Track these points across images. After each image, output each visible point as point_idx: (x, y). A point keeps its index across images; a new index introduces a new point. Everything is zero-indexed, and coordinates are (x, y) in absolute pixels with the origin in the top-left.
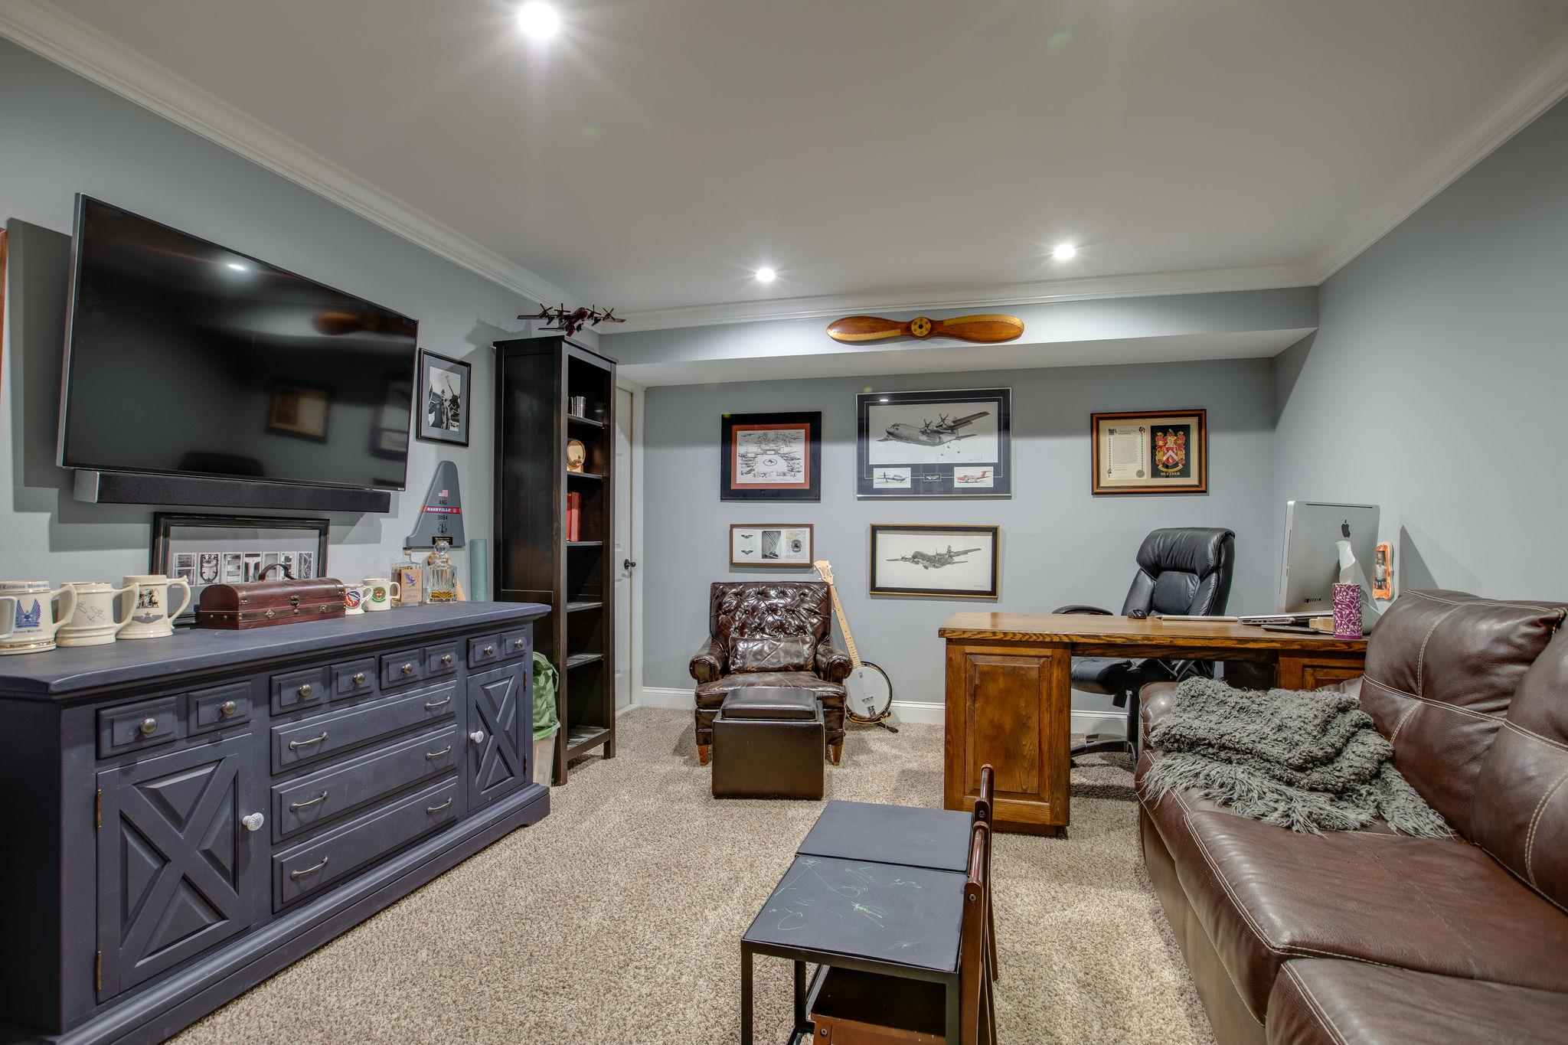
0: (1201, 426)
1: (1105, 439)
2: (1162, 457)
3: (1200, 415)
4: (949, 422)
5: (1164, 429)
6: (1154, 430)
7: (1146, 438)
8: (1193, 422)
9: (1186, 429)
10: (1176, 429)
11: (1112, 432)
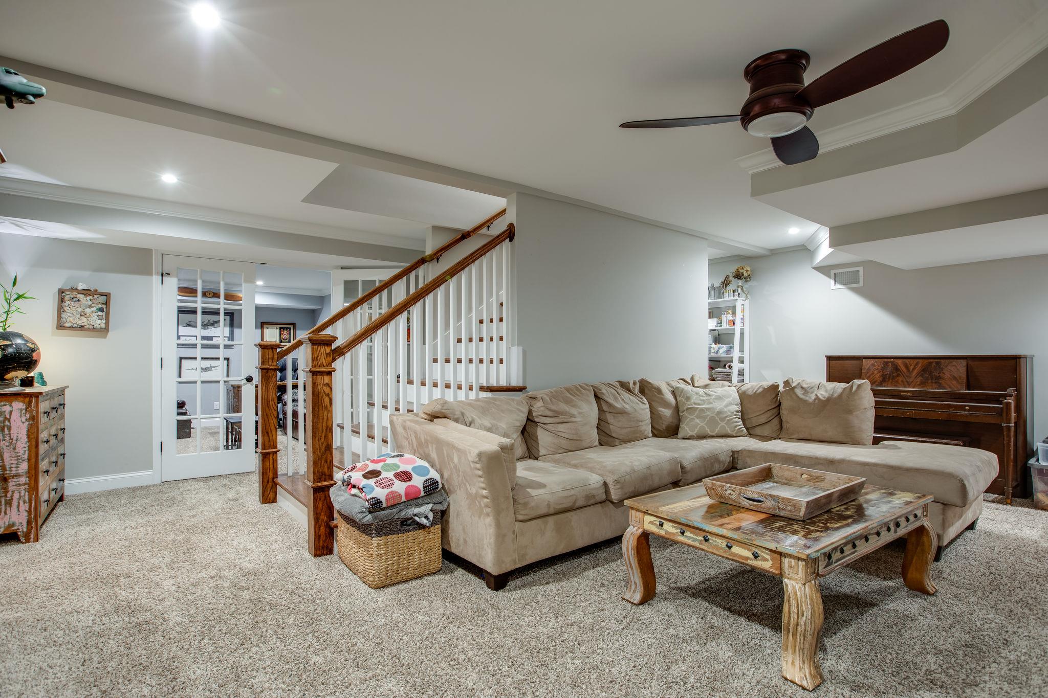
0: (294, 328)
1: (265, 330)
2: (283, 337)
3: (294, 325)
4: (211, 322)
5: (284, 329)
6: (281, 329)
7: (278, 331)
8: (292, 327)
9: (290, 329)
10: (287, 329)
11: (267, 328)
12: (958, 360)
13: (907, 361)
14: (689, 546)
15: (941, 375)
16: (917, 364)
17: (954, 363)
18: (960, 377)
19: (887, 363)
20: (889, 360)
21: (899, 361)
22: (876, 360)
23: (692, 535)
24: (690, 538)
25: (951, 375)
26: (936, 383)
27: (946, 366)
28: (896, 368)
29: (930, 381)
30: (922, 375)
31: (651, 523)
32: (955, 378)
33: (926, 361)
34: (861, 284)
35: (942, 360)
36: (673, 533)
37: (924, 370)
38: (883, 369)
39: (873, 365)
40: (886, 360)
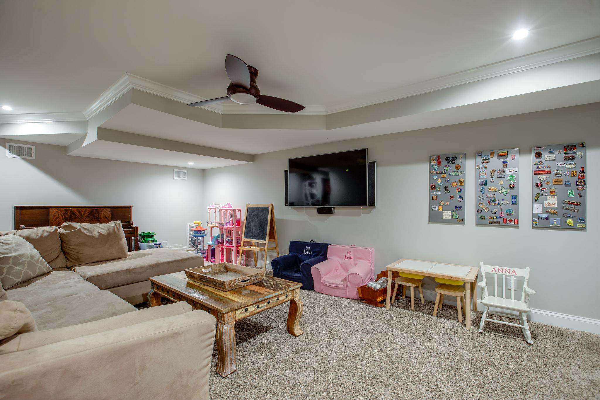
12: (106, 208)
13: (79, 209)
14: (263, 310)
15: (99, 216)
16: (86, 211)
17: (105, 210)
18: (108, 217)
19: (67, 210)
20: (68, 209)
21: (75, 209)
22: (60, 209)
23: (263, 305)
24: (263, 307)
25: (104, 216)
26: (97, 220)
27: (101, 212)
28: (74, 214)
29: (94, 220)
30: (89, 217)
31: (241, 313)
32: (106, 218)
33: (90, 209)
34: (33, 157)
35: (98, 209)
36: (253, 311)
37: (90, 214)
38: (64, 214)
39: (57, 212)
40: (66, 209)
